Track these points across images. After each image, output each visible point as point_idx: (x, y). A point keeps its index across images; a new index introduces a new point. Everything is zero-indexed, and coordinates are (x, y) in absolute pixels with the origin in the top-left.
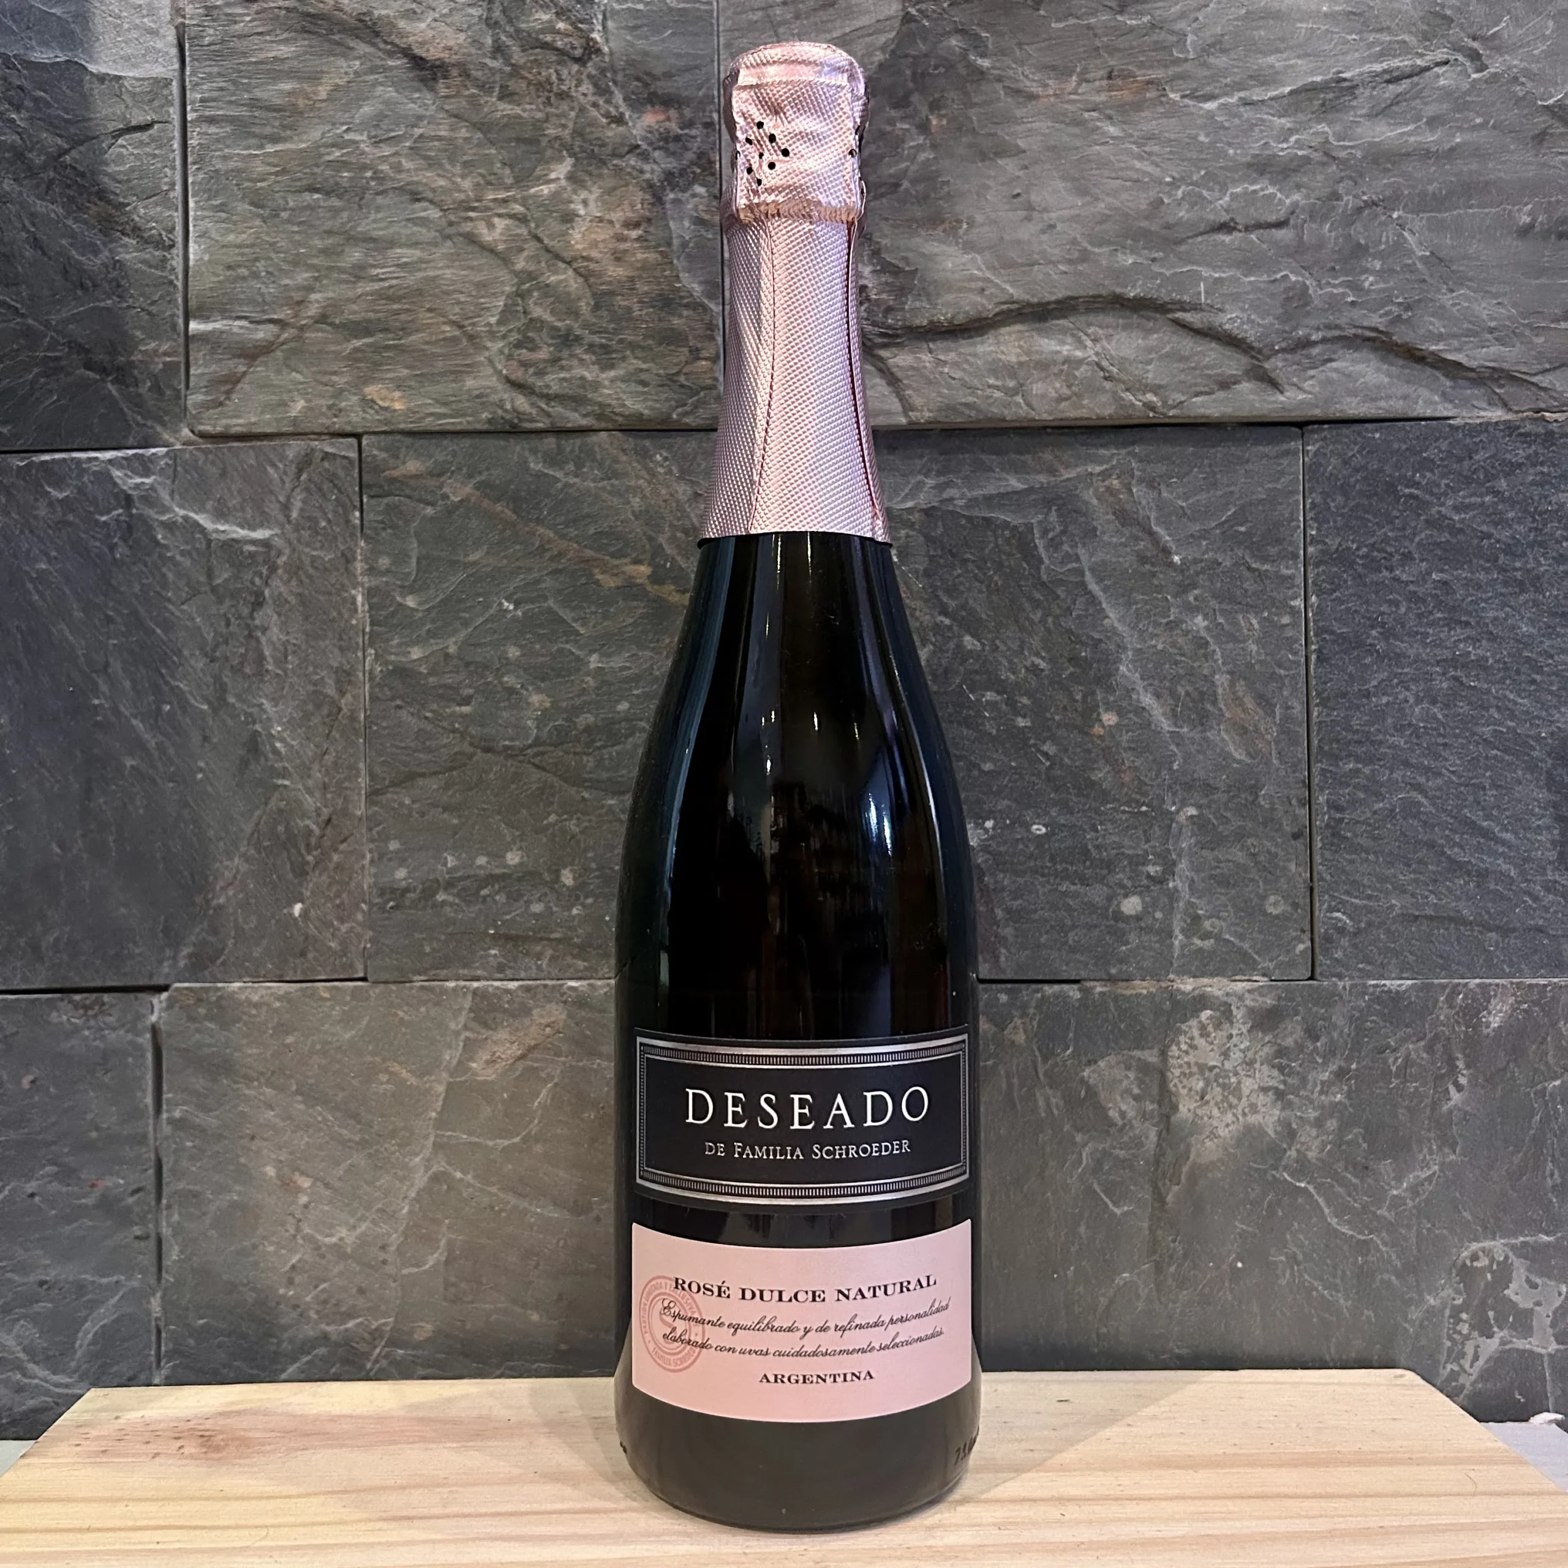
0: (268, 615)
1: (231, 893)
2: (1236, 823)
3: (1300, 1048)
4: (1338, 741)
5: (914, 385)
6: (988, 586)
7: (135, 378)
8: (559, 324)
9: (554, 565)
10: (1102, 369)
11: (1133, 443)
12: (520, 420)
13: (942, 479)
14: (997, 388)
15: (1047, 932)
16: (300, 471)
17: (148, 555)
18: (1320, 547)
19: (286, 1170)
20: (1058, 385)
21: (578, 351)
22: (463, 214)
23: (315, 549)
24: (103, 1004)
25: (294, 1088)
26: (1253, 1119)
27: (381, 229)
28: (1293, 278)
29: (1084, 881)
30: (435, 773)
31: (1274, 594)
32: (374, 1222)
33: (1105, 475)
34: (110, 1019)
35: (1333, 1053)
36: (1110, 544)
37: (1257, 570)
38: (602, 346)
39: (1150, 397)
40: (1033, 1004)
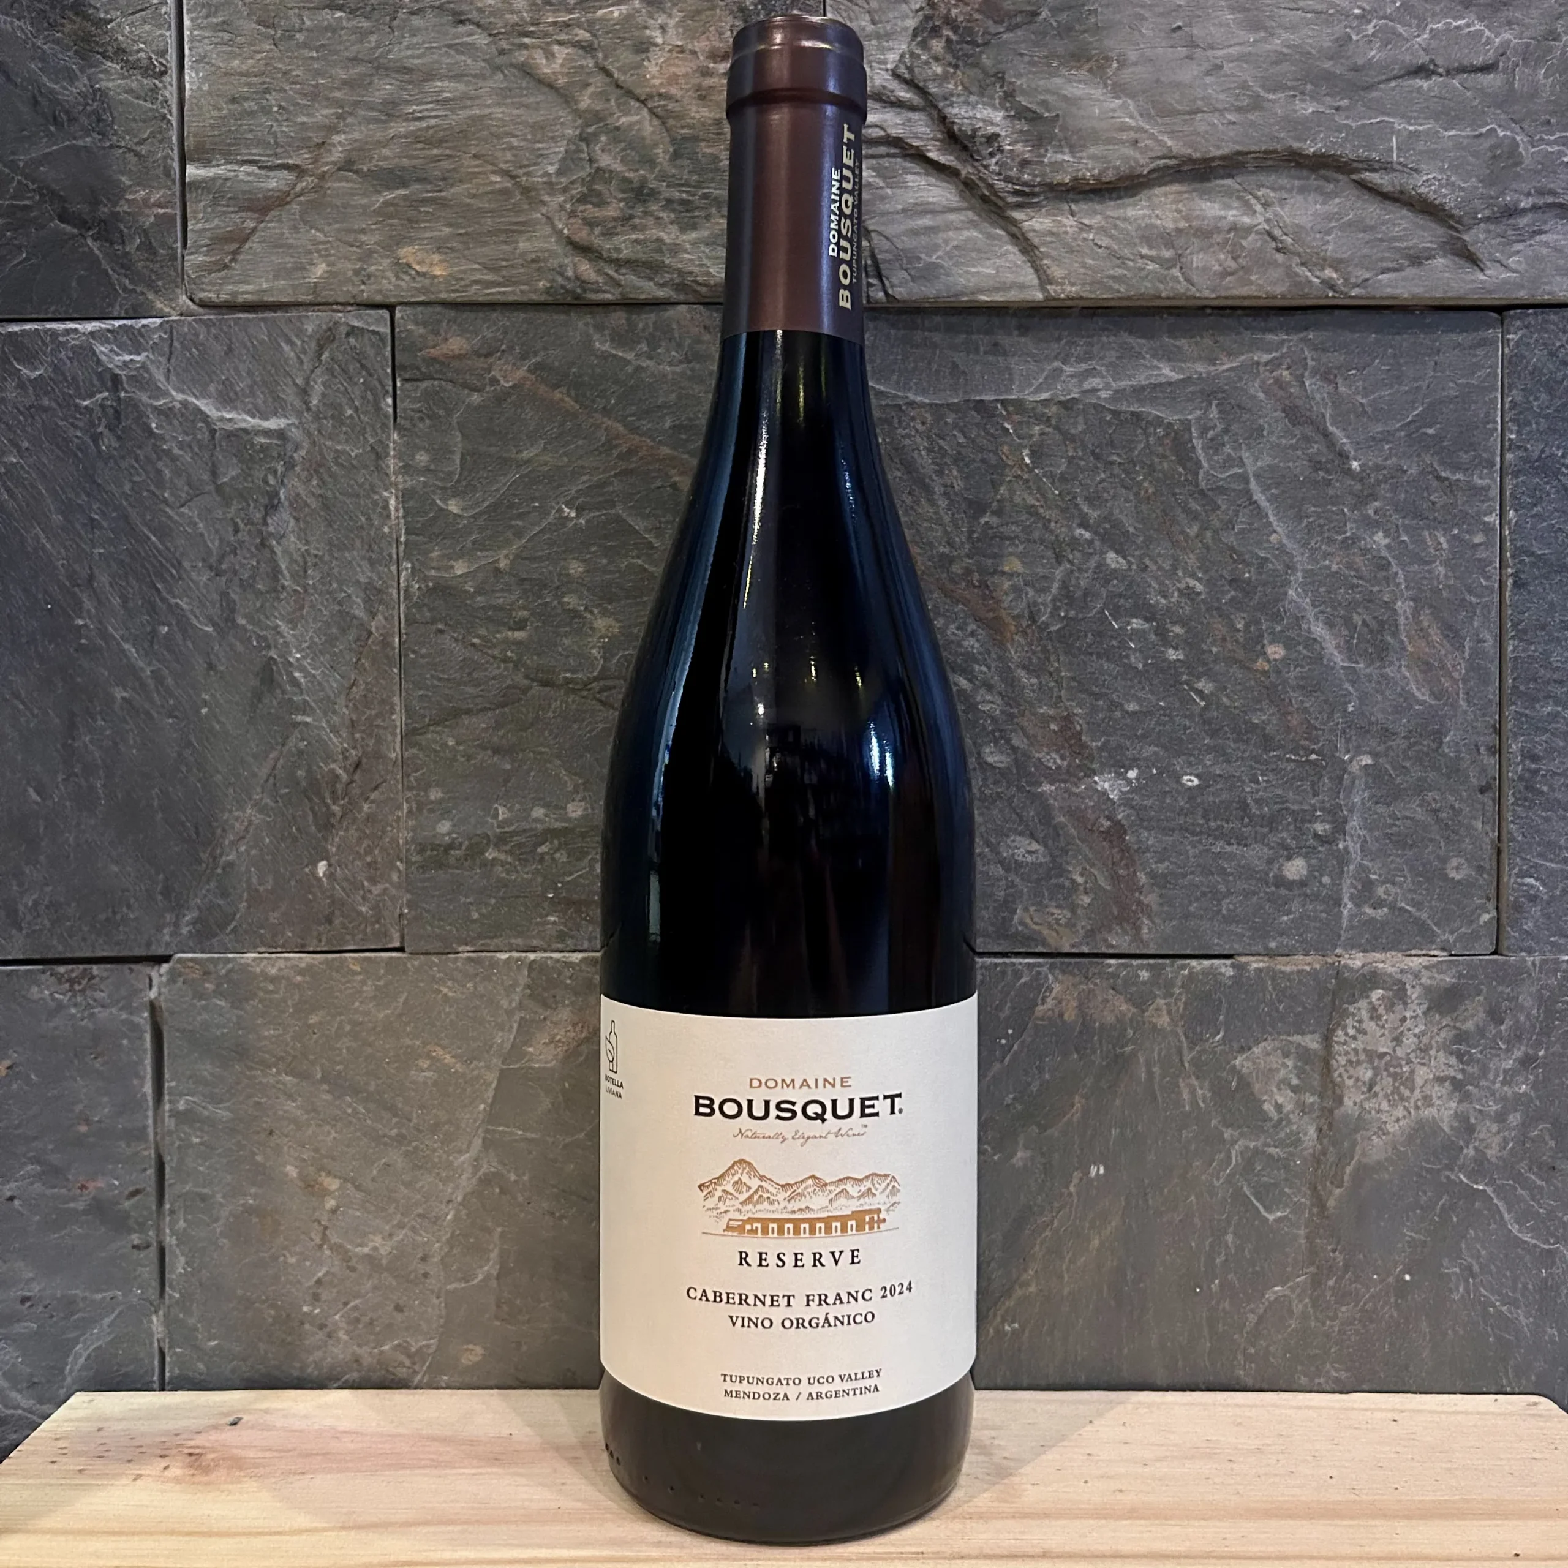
0: (283, 520)
1: (243, 849)
2: (1417, 773)
3: (1481, 1031)
4: (1535, 680)
5: (1053, 253)
6: (1137, 494)
7: (121, 232)
8: (630, 175)
9: (622, 465)
10: (1274, 238)
11: (1306, 329)
12: (585, 291)
13: (1084, 366)
14: (1152, 259)
15: (1197, 899)
16: (321, 349)
17: (140, 447)
18: (1521, 453)
19: (311, 1169)
20: (1222, 257)
21: (654, 208)
22: (517, 41)
23: (339, 443)
24: (93, 977)
25: (319, 1076)
26: (1427, 1113)
27: (419, 57)
28: (1502, 134)
29: (1242, 841)
30: (484, 710)
31: (1466, 508)
32: (413, 1229)
33: (1274, 364)
34: (99, 995)
35: (1519, 1038)
36: (1278, 445)
37: (1447, 479)
38: (683, 202)
39: (1329, 273)
40: (1179, 982)
